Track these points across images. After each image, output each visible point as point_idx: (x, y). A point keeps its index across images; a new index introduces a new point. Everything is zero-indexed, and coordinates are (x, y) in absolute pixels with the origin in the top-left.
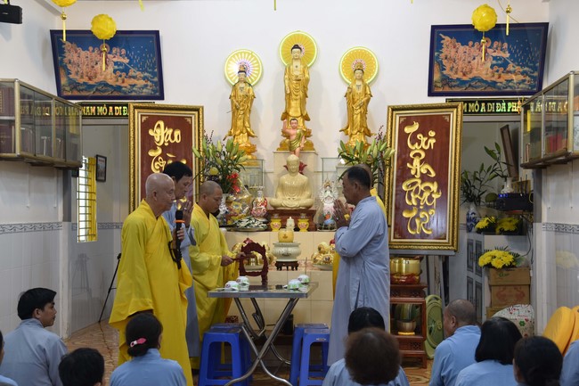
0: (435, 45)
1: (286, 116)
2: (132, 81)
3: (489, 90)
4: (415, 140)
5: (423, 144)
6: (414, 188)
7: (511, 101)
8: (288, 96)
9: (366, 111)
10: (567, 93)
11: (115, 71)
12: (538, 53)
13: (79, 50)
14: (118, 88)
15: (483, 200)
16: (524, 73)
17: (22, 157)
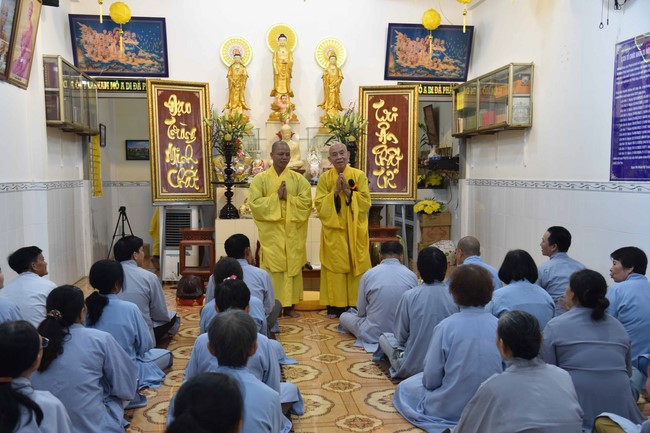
0: (391, 39)
1: (274, 93)
2: (141, 61)
3: (430, 76)
4: (381, 114)
5: (388, 117)
6: (382, 152)
7: (445, 86)
8: (276, 76)
9: (339, 91)
10: (507, 81)
11: (126, 52)
12: (466, 49)
13: (95, 32)
14: (129, 67)
16: (455, 64)
17: (65, 124)
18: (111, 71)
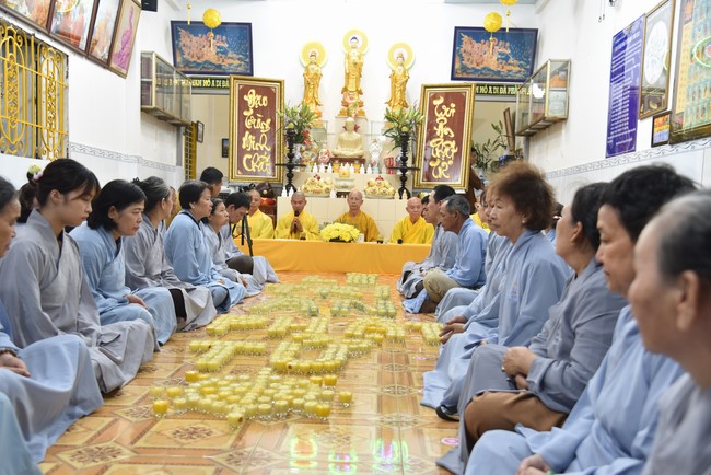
0: (457, 42)
1: (345, 89)
2: (231, 61)
3: (495, 77)
4: (440, 110)
5: (446, 113)
6: (438, 145)
7: (511, 86)
8: (348, 76)
9: (404, 89)
11: (217, 53)
12: (530, 51)
13: (191, 36)
14: (220, 66)
15: (489, 166)
16: (520, 66)
17: (155, 109)
18: (204, 70)
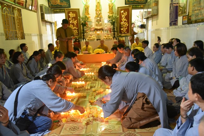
1: (96, 10)
2: (64, 4)
3: (137, 3)
4: (123, 14)
6: (123, 24)
7: (141, 5)
8: (96, 6)
9: (112, 9)
10: (151, 3)
11: (60, 2)
14: (61, 6)
18: (57, 7)
